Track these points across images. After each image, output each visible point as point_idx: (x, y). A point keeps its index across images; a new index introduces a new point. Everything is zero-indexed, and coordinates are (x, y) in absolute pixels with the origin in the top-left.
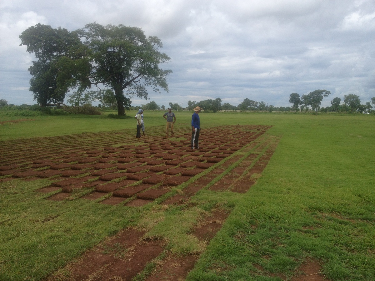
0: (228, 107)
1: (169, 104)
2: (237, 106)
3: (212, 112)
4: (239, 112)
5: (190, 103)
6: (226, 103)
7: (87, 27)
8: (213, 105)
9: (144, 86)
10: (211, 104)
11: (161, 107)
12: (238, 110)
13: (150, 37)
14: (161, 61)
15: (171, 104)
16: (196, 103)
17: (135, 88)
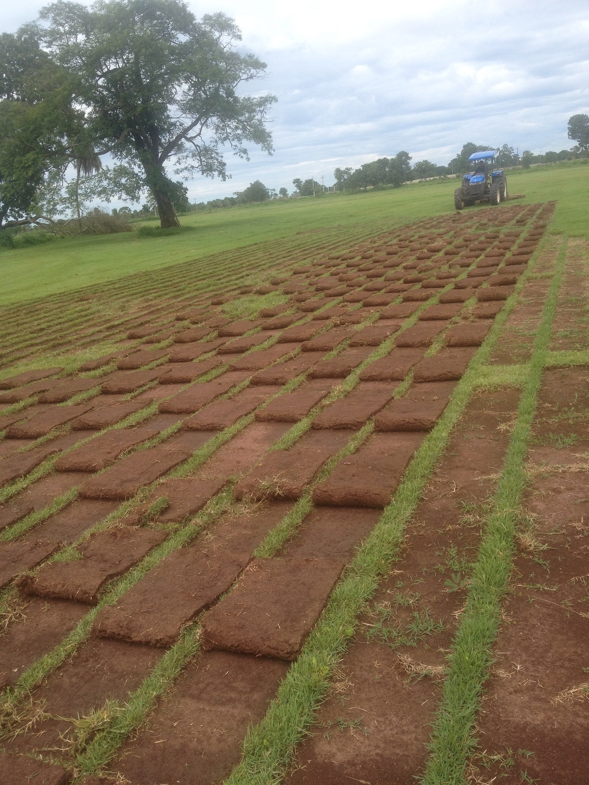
0: (426, 170)
1: (294, 183)
2: (447, 166)
3: (391, 188)
4: (453, 179)
5: (339, 173)
6: (422, 161)
7: (44, 14)
8: (391, 171)
9: (214, 146)
10: (387, 169)
11: (277, 192)
12: (451, 174)
13: (207, 18)
14: (245, 76)
15: (297, 182)
16: (352, 172)
17: (194, 155)
